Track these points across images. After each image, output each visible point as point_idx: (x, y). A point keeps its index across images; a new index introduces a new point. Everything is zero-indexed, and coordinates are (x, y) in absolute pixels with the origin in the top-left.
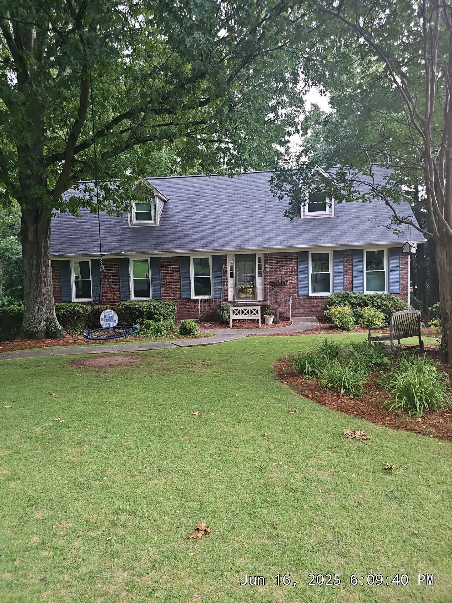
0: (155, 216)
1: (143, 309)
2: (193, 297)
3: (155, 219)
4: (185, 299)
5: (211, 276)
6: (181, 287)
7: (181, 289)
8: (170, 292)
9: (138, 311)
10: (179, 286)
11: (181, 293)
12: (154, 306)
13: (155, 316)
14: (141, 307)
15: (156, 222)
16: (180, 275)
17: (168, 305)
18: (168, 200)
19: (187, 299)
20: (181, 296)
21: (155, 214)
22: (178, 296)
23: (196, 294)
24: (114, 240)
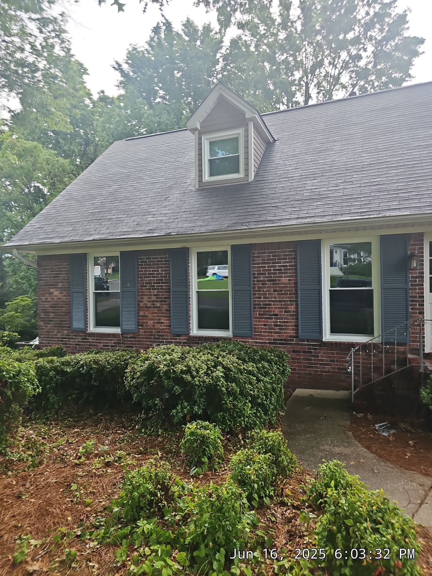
0: (247, 164)
1: (193, 377)
2: (328, 336)
3: (247, 170)
4: (308, 341)
5: (376, 286)
6: (297, 312)
7: (297, 315)
8: (271, 322)
9: (178, 380)
10: (292, 308)
11: (297, 326)
12: (227, 370)
13: (228, 401)
14: (188, 371)
15: (247, 175)
16: (296, 283)
17: (269, 361)
18: (275, 140)
19: (313, 341)
20: (297, 333)
21: (247, 159)
22: (292, 333)
23: (334, 330)
24: (164, 212)
